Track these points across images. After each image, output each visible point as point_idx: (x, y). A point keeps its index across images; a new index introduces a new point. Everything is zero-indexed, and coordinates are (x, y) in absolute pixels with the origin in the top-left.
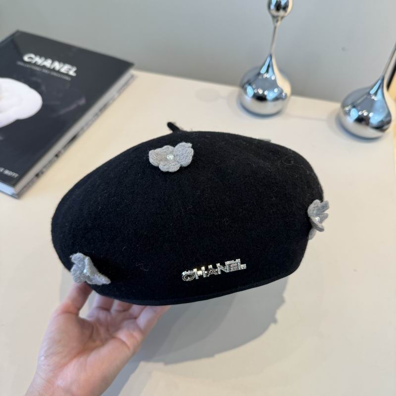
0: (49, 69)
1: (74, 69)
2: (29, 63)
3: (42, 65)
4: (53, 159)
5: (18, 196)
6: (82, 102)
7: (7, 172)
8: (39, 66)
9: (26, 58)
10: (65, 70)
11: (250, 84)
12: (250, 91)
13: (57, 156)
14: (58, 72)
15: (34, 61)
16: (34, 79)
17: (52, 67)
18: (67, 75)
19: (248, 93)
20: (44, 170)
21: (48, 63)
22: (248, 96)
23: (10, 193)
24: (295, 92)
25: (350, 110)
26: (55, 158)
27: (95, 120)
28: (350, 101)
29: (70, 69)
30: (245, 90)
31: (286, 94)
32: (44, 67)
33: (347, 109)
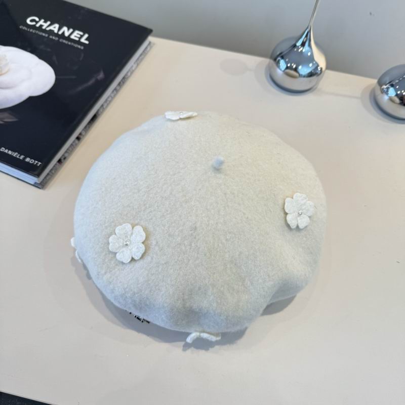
0: (57, 35)
1: (86, 36)
2: (34, 27)
3: (48, 29)
4: (74, 142)
5: (41, 185)
6: (101, 76)
7: (28, 160)
8: (45, 31)
9: (28, 21)
10: (75, 36)
11: (282, 58)
12: (283, 64)
13: (78, 138)
14: (68, 38)
15: (38, 25)
16: (42, 47)
17: (60, 33)
18: (79, 42)
19: (281, 67)
20: (66, 155)
21: (55, 28)
22: (281, 70)
23: (32, 183)
24: (329, 67)
25: (388, 88)
26: (77, 142)
27: (115, 96)
28: (387, 79)
29: (82, 36)
30: (278, 63)
31: (321, 69)
32: (51, 32)
33: (385, 87)
